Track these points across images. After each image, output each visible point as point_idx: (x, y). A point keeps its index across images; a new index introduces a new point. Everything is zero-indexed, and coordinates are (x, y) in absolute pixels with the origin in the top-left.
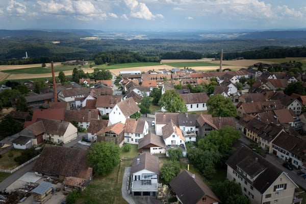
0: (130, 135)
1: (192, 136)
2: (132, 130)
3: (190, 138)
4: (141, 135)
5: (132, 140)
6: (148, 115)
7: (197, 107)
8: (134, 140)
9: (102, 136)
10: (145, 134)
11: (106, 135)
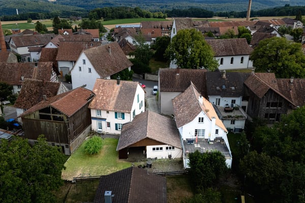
0: (104, 115)
1: (238, 117)
2: (108, 103)
3: (233, 122)
4: (126, 115)
5: (109, 125)
6: (146, 75)
7: (232, 63)
8: (113, 126)
9: (32, 117)
10: (137, 113)
11: (42, 117)
